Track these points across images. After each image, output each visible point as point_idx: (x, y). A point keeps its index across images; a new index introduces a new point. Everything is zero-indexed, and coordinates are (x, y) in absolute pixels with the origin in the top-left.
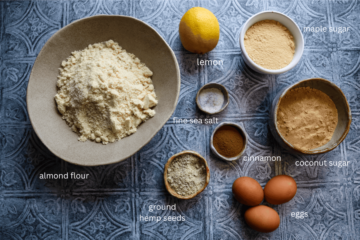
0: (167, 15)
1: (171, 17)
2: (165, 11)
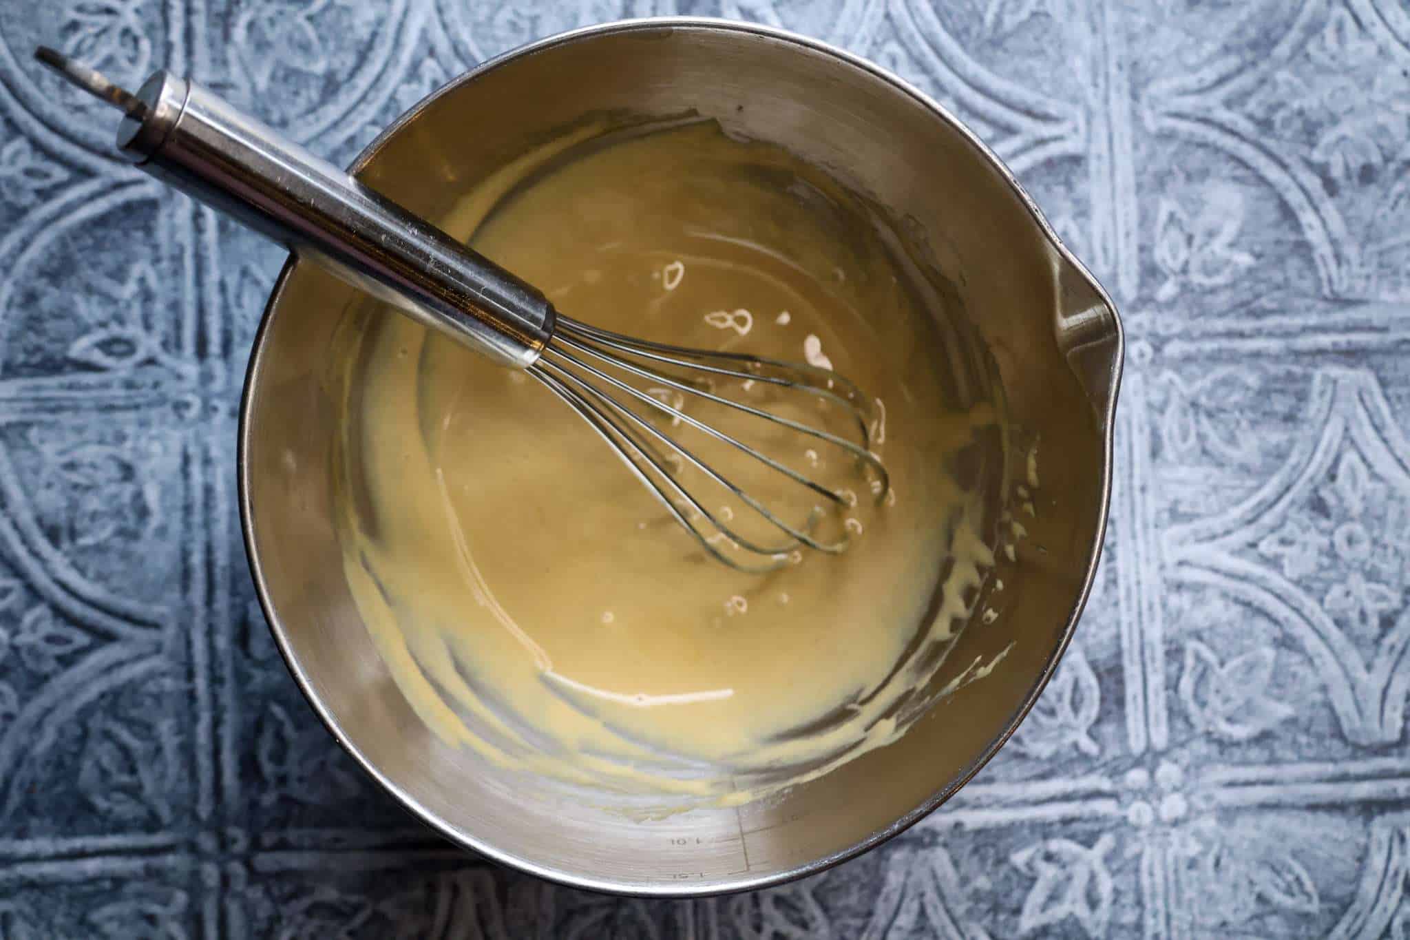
0: (1312, 553)
1: (1324, 524)
2: (1286, 562)
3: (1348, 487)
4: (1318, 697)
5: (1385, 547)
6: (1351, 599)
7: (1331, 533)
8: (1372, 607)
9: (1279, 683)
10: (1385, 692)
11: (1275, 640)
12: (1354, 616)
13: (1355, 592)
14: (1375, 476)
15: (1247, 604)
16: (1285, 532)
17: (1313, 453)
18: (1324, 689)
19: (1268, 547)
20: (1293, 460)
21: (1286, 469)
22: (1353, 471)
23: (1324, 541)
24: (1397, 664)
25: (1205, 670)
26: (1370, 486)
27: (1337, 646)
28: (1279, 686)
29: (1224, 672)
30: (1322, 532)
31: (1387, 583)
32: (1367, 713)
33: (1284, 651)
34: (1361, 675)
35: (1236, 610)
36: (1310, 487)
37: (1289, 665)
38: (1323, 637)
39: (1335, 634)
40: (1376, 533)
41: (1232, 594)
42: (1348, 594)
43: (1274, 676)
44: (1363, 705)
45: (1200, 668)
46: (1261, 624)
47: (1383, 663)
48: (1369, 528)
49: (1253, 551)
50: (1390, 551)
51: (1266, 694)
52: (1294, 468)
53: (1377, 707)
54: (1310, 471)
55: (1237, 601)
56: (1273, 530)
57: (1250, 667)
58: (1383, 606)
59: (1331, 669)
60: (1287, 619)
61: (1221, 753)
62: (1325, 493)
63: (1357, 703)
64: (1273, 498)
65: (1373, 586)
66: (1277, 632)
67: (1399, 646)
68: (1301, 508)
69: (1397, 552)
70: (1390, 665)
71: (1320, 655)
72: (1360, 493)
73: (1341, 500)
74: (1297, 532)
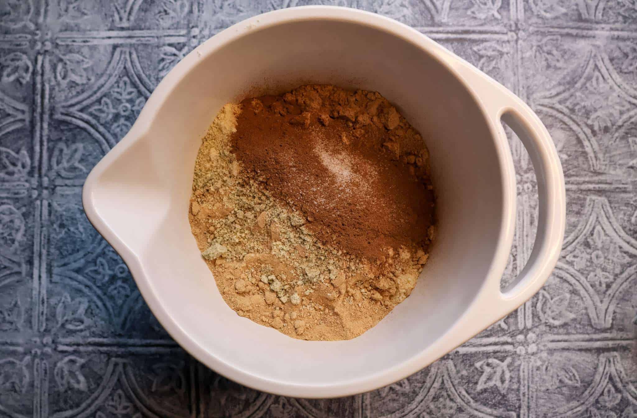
0: (584, 261)
1: (589, 251)
2: (575, 263)
3: (597, 238)
4: (584, 311)
5: (609, 260)
6: (597, 278)
7: (591, 254)
8: (603, 280)
9: (570, 306)
10: (606, 310)
11: (570, 291)
12: (597, 283)
13: (598, 275)
14: (606, 235)
15: (561, 278)
16: (575, 253)
17: (586, 225)
18: (586, 309)
19: (569, 258)
20: (579, 228)
21: (577, 231)
22: (599, 232)
23: (588, 257)
24: (611, 300)
25: (546, 301)
26: (605, 238)
27: (591, 293)
28: (571, 307)
29: (552, 302)
30: (588, 254)
31: (609, 272)
32: (600, 317)
33: (573, 295)
34: (599, 304)
35: (558, 280)
36: (584, 237)
37: (574, 300)
38: (586, 291)
39: (591, 290)
40: (606, 255)
41: (556, 274)
42: (596, 275)
43: (569, 303)
44: (599, 315)
45: (544, 299)
46: (566, 285)
47: (606, 300)
48: (604, 253)
49: (564, 260)
50: (610, 261)
51: (566, 310)
52: (579, 231)
53: (603, 315)
54: (584, 232)
55: (558, 277)
56: (571, 253)
57: (562, 300)
58: (607, 280)
59: (589, 302)
60: (574, 284)
61: (550, 330)
62: (589, 240)
63: (597, 314)
64: (571, 241)
65: (604, 273)
66: (571, 288)
67: (612, 295)
68: (581, 244)
69: (613, 261)
70: (609, 301)
71: (585, 297)
72: (601, 241)
73: (595, 243)
74: (580, 253)
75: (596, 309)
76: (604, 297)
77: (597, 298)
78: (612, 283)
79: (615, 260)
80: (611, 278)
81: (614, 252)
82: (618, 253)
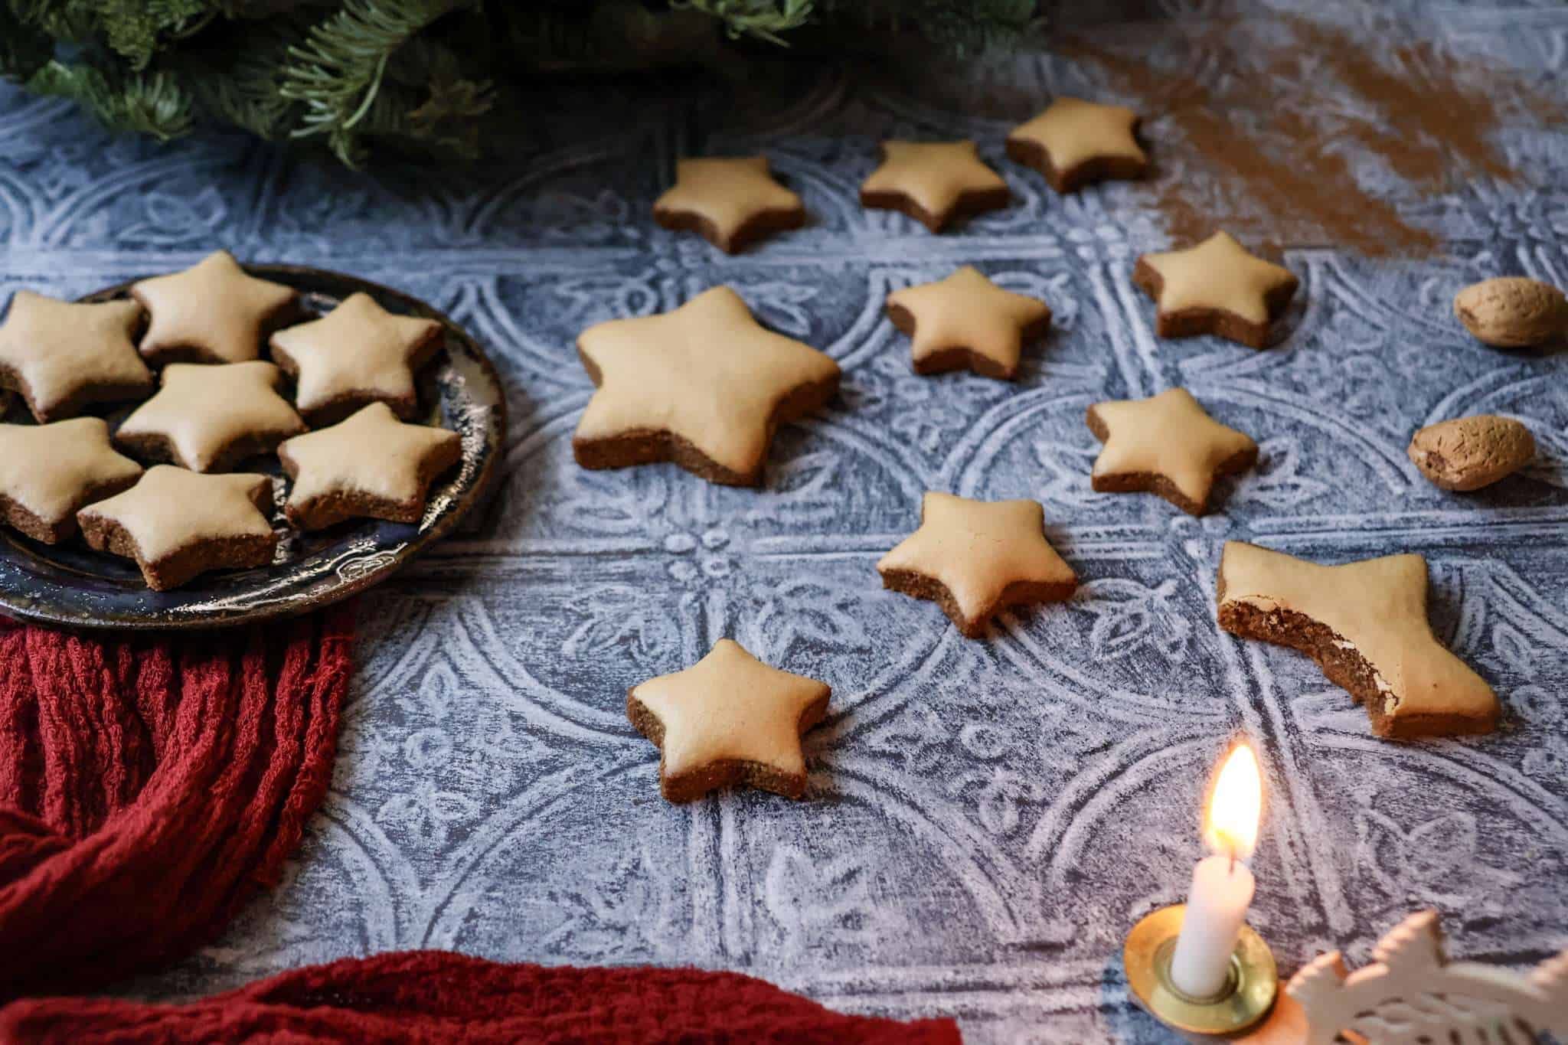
75: (397, 906)
76: (439, 868)
77: (406, 873)
78: (474, 823)
79: (494, 751)
80: (474, 809)
81: (493, 729)
82: (507, 731)
